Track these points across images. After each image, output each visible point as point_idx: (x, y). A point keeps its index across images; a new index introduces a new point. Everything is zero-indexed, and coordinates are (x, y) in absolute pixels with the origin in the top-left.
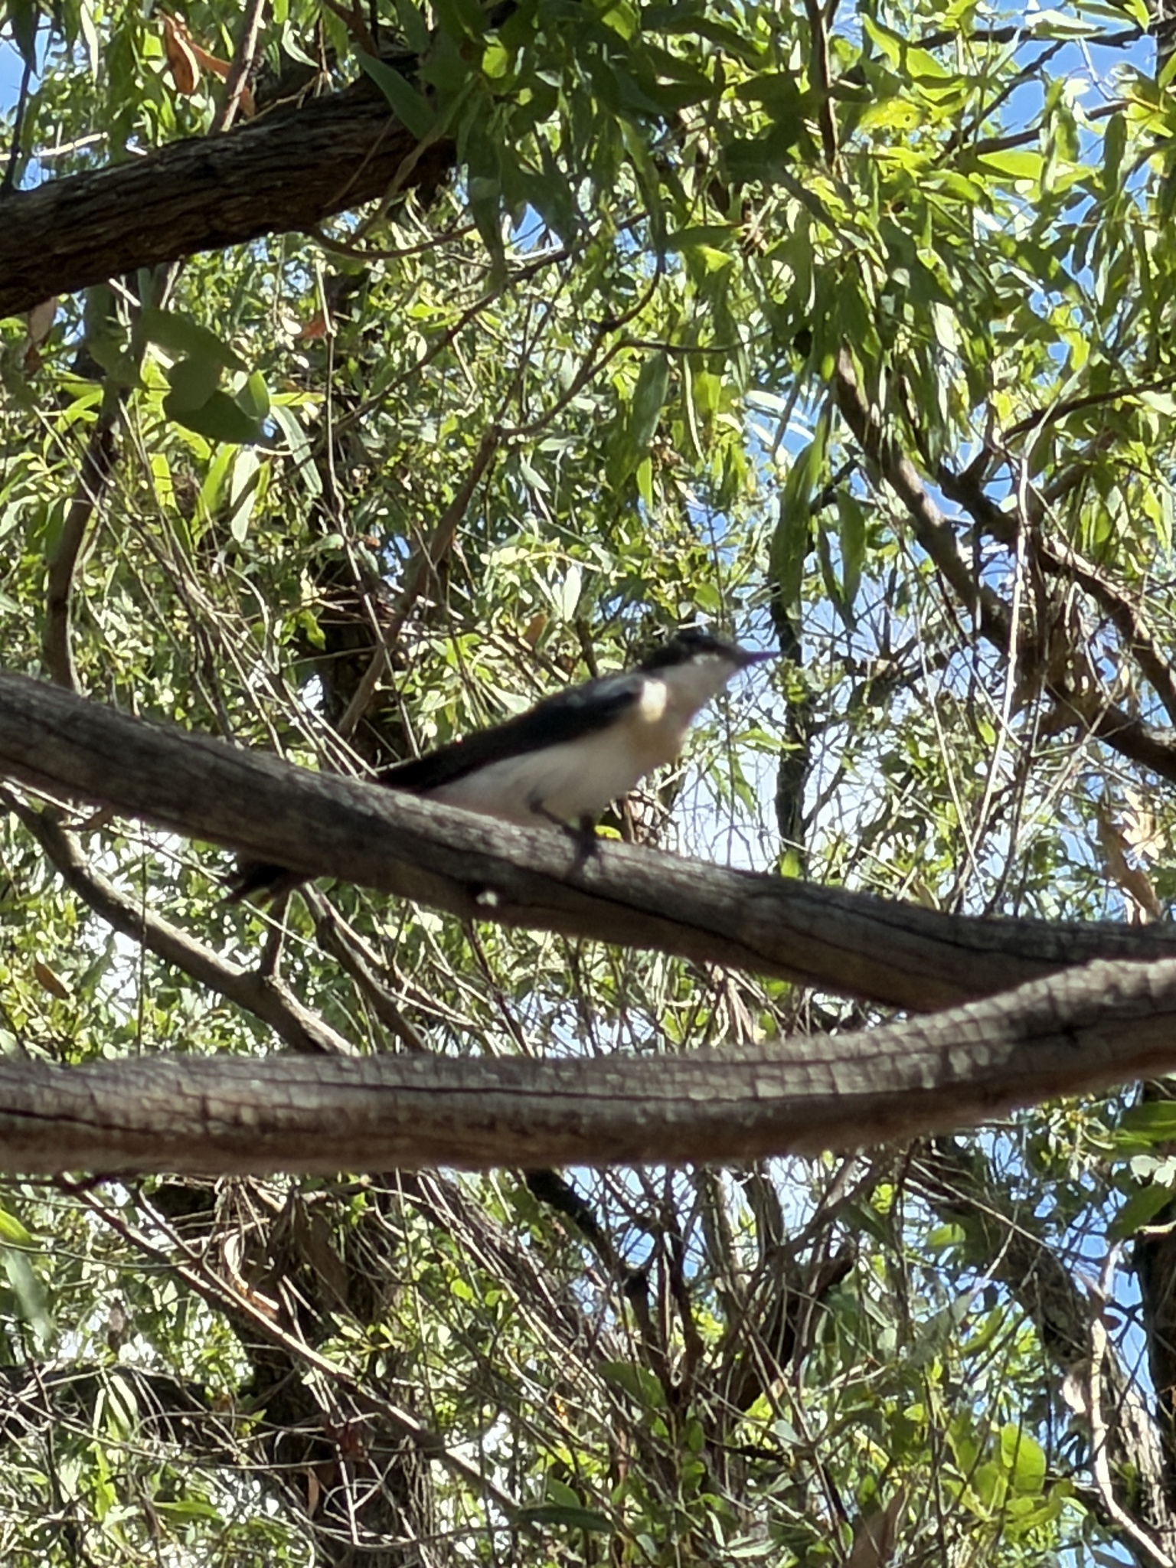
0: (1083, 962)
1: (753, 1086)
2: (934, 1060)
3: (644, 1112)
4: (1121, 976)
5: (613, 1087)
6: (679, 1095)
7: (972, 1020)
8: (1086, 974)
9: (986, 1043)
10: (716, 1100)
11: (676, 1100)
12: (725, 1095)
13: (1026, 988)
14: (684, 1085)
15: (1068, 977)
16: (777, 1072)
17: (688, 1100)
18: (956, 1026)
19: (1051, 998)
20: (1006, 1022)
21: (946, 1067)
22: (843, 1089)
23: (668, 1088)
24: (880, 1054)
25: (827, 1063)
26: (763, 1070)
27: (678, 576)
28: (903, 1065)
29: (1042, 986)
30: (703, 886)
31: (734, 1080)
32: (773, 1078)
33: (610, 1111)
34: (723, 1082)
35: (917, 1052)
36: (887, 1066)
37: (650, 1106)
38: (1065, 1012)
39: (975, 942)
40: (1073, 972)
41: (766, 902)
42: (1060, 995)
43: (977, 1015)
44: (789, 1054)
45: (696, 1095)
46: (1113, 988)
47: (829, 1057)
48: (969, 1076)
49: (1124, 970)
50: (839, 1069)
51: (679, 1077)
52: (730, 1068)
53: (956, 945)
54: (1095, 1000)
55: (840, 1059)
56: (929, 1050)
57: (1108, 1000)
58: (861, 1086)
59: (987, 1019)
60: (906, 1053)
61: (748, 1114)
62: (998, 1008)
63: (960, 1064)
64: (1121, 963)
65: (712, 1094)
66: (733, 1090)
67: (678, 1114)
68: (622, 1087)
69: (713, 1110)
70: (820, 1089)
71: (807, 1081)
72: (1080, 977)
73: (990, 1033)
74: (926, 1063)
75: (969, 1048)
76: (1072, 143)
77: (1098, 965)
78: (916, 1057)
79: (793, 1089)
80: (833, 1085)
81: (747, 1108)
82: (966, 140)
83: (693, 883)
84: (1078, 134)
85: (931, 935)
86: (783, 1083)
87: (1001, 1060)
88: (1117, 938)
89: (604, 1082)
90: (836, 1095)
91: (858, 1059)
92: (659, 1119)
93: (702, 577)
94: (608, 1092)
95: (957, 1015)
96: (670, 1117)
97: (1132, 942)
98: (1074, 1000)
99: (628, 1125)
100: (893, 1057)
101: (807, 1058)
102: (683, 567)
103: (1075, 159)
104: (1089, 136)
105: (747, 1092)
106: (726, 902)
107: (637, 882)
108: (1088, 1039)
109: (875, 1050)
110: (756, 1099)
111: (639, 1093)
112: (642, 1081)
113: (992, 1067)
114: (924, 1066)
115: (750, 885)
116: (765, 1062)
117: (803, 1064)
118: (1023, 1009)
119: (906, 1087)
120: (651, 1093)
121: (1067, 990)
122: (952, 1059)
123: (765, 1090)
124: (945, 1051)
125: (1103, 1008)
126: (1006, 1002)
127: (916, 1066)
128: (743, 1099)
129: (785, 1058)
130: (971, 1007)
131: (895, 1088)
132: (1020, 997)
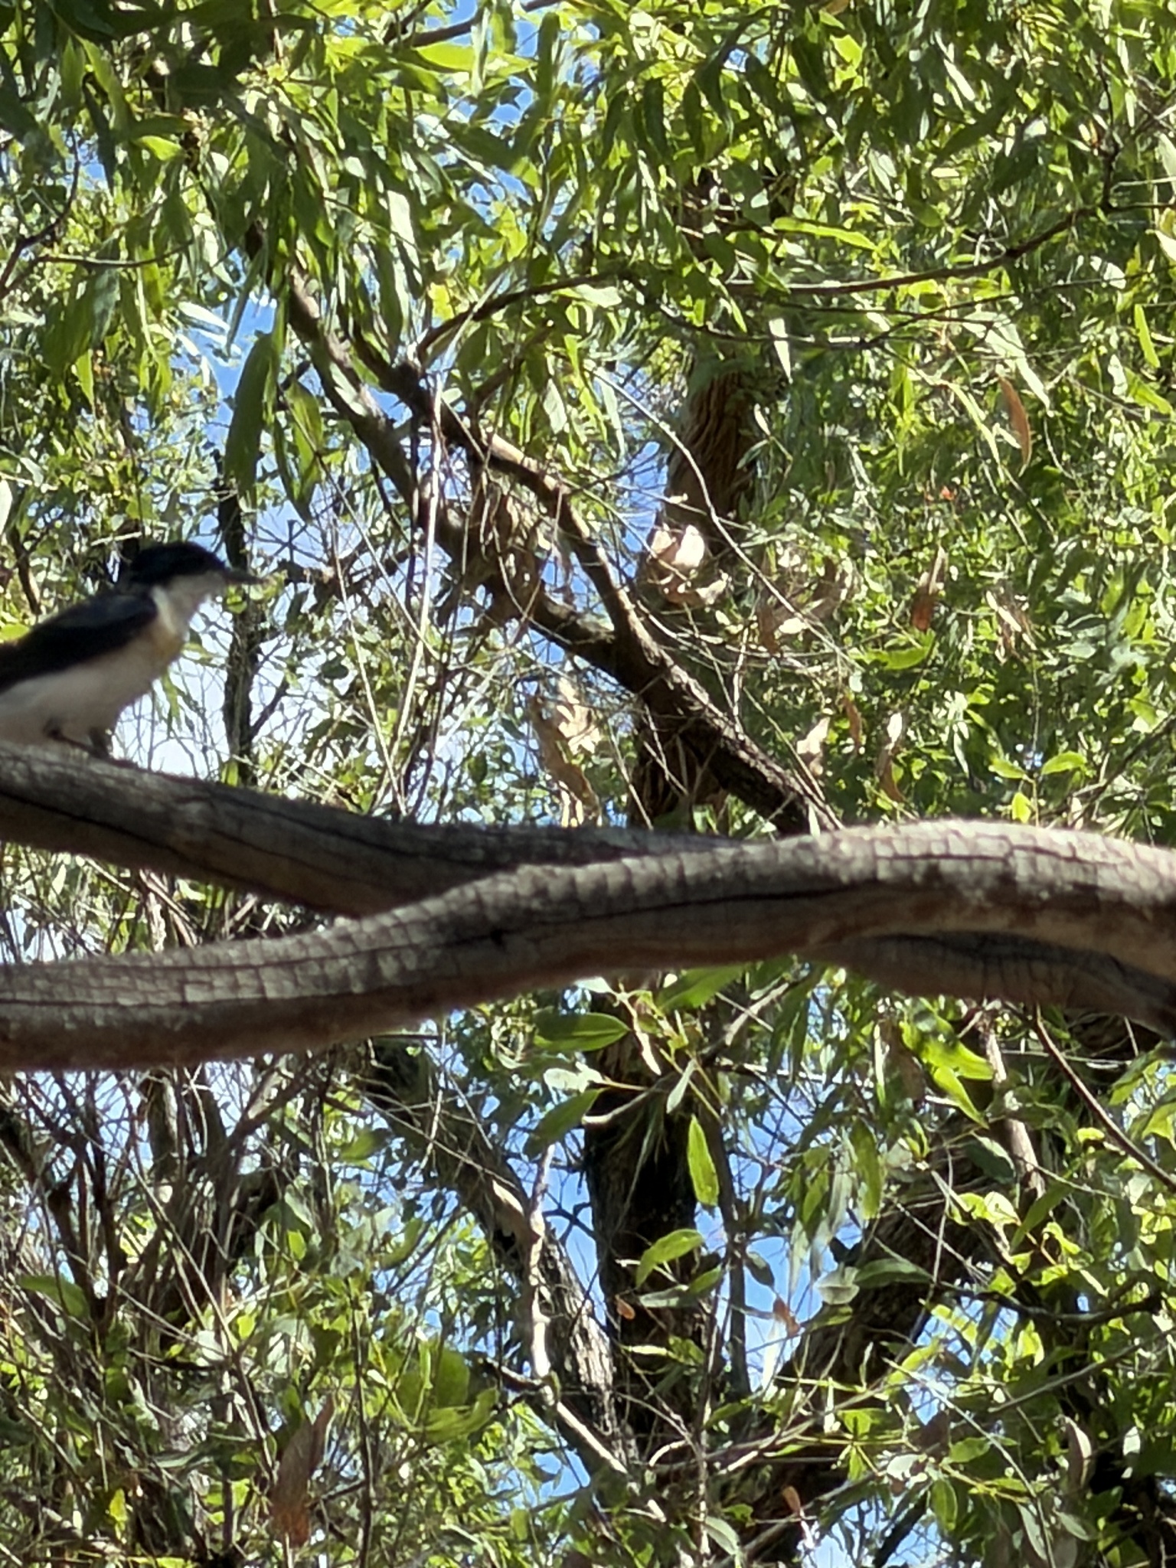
0: (510, 867)
1: (182, 991)
2: (362, 965)
3: (73, 1018)
4: (547, 879)
5: (41, 992)
6: (108, 1000)
7: (400, 925)
8: (514, 879)
9: (413, 947)
10: (145, 1006)
11: (105, 1006)
12: (152, 1000)
13: (454, 893)
14: (114, 991)
15: (496, 882)
16: (205, 978)
17: (116, 1005)
18: (384, 930)
19: (479, 901)
20: (433, 927)
21: (374, 971)
22: (271, 994)
23: (95, 992)
24: (307, 959)
25: (256, 968)
26: (191, 976)
27: (107, 488)
28: (332, 969)
29: (470, 892)
30: (132, 791)
31: (162, 985)
32: (200, 983)
33: (39, 1017)
34: (148, 987)
35: (346, 956)
36: (315, 970)
37: (78, 1012)
38: (493, 916)
39: (403, 845)
40: (501, 876)
41: (194, 808)
42: (488, 899)
43: (405, 920)
44: (218, 959)
45: (125, 1001)
46: (541, 892)
47: (256, 961)
48: (398, 982)
49: (552, 874)
50: (267, 974)
51: (107, 982)
52: (158, 974)
53: (384, 848)
54: (523, 904)
55: (268, 964)
56: (357, 954)
57: (536, 904)
58: (289, 991)
59: (413, 922)
60: (335, 957)
61: (175, 1020)
62: (426, 912)
63: (388, 968)
64: (548, 867)
65: (141, 999)
66: (161, 996)
67: (106, 1018)
68: (50, 993)
69: (142, 1015)
70: (247, 994)
71: (235, 986)
72: (509, 882)
73: (418, 938)
74: (352, 967)
75: (397, 952)
76: (509, 34)
77: (526, 870)
78: (344, 962)
79: (221, 994)
80: (262, 990)
81: (174, 1013)
82: (404, 31)
83: (121, 788)
84: (515, 27)
85: (358, 839)
86: (211, 987)
87: (429, 964)
88: (547, 842)
89: (32, 988)
90: (264, 1000)
91: (286, 964)
92: (87, 1025)
93: (133, 489)
94: (37, 998)
95: (386, 920)
96: (99, 1022)
97: (560, 847)
98: (502, 904)
99: (55, 1030)
100: (321, 961)
101: (236, 963)
102: (114, 479)
103: (512, 51)
104: (526, 27)
105: (176, 997)
106: (155, 807)
107: (66, 788)
108: (517, 942)
109: (303, 954)
110: (184, 1004)
111: (68, 999)
112: (70, 984)
113: (421, 971)
114: (352, 971)
115: (177, 789)
116: (194, 967)
117: (232, 969)
118: (451, 913)
119: (333, 992)
120: (80, 999)
121: (497, 895)
122: (382, 964)
123: (194, 995)
124: (373, 955)
125: (529, 912)
126: (433, 906)
127: (345, 970)
128: (171, 1005)
129: (213, 963)
130: (399, 912)
131: (323, 992)
132: (448, 902)
